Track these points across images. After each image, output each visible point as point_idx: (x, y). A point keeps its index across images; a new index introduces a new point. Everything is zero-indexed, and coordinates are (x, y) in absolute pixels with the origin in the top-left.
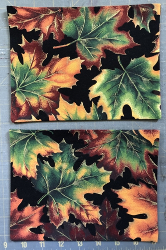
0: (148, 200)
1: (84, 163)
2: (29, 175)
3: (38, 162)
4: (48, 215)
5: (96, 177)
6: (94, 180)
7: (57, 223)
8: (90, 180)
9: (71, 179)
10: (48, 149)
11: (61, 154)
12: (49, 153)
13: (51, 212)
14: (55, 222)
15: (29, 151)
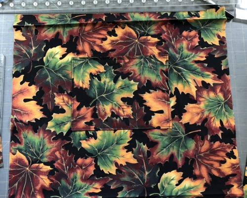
0: (164, 100)
1: (120, 78)
2: (84, 87)
3: (90, 78)
4: (97, 112)
5: (128, 87)
6: (127, 89)
7: (103, 118)
8: (125, 89)
9: (112, 89)
10: (97, 70)
11: (105, 72)
12: (97, 72)
13: (99, 111)
14: (102, 118)
15: (84, 71)
